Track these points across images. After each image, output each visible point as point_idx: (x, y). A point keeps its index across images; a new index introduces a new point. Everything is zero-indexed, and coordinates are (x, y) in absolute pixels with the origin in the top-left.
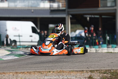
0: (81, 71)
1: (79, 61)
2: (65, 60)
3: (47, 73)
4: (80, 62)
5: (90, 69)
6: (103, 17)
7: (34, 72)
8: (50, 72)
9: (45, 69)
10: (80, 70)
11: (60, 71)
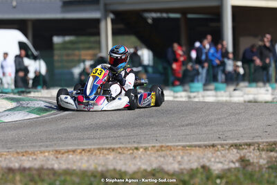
0: (209, 146)
1: (187, 123)
2: (152, 120)
3: (131, 151)
4: (191, 124)
5: (231, 142)
6: (190, 16)
7: (99, 149)
8: (137, 149)
9: (121, 143)
10: (206, 143)
11: (162, 147)
